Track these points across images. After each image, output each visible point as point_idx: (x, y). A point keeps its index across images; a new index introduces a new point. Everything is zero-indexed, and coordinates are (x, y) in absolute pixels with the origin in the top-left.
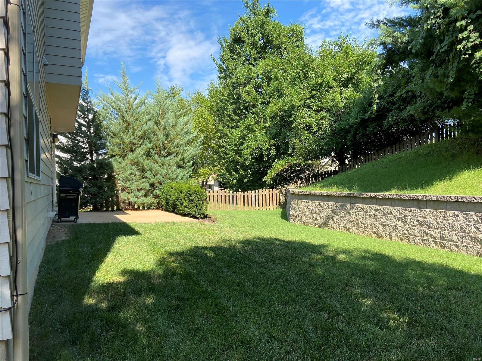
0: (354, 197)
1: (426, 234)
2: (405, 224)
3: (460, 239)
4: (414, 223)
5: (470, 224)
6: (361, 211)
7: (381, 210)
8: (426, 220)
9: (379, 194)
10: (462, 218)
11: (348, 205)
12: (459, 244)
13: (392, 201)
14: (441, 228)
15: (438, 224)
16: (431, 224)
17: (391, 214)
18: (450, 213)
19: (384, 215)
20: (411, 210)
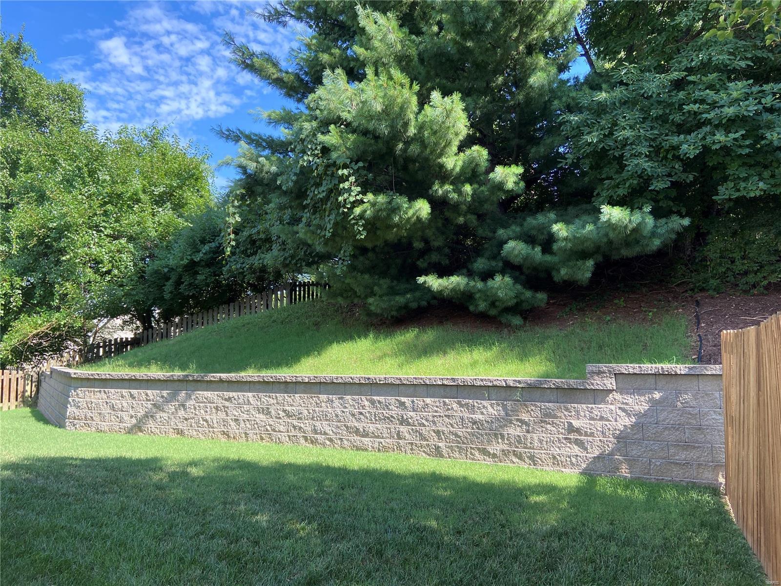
0: (194, 381)
1: (294, 427)
2: (268, 416)
3: (334, 430)
4: (279, 414)
5: (346, 410)
6: (204, 402)
7: (235, 399)
8: (294, 408)
9: (232, 376)
10: (337, 403)
11: (183, 394)
12: (333, 437)
13: (252, 385)
14: (312, 419)
15: (309, 413)
16: (301, 413)
17: (249, 403)
18: (323, 397)
19: (239, 406)
20: (276, 397)
